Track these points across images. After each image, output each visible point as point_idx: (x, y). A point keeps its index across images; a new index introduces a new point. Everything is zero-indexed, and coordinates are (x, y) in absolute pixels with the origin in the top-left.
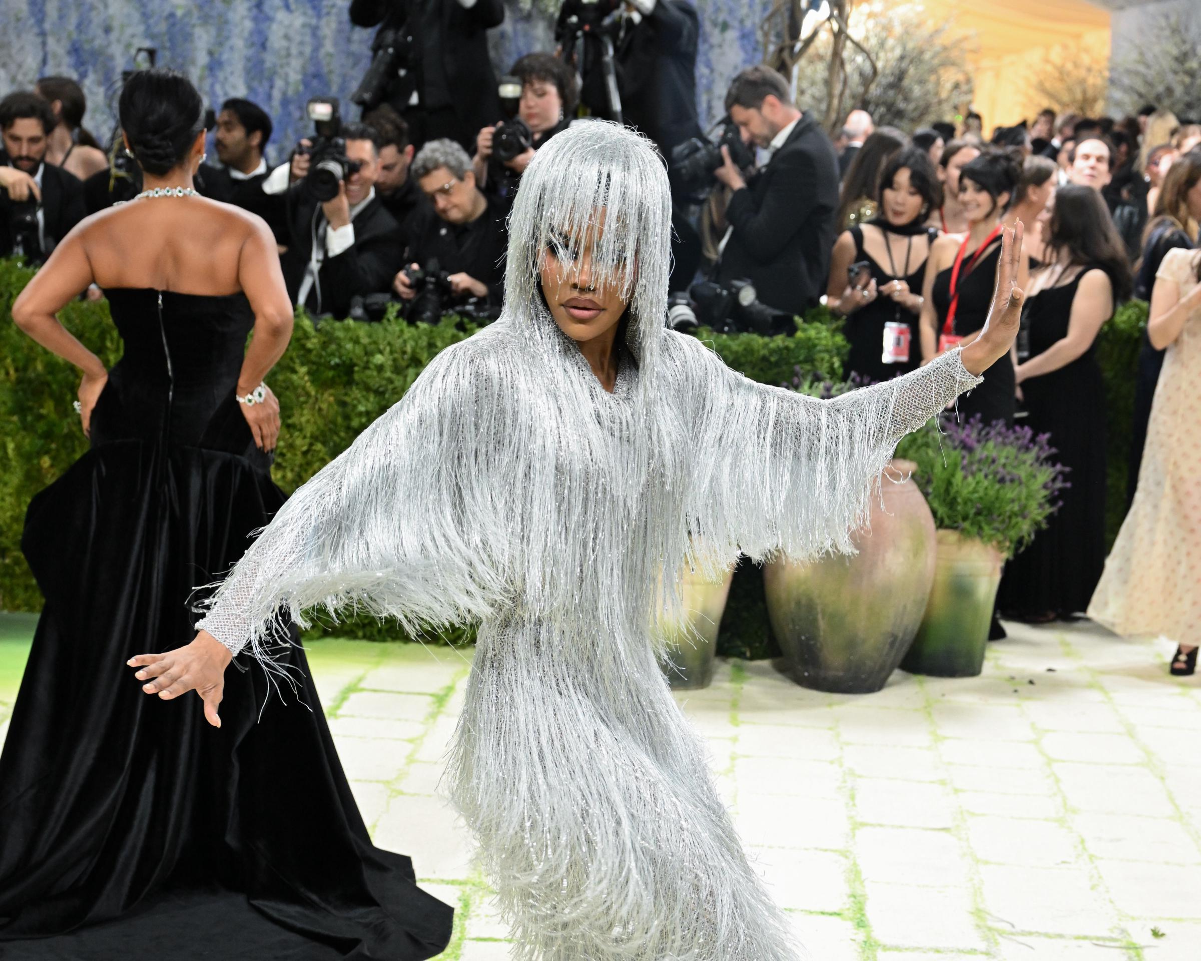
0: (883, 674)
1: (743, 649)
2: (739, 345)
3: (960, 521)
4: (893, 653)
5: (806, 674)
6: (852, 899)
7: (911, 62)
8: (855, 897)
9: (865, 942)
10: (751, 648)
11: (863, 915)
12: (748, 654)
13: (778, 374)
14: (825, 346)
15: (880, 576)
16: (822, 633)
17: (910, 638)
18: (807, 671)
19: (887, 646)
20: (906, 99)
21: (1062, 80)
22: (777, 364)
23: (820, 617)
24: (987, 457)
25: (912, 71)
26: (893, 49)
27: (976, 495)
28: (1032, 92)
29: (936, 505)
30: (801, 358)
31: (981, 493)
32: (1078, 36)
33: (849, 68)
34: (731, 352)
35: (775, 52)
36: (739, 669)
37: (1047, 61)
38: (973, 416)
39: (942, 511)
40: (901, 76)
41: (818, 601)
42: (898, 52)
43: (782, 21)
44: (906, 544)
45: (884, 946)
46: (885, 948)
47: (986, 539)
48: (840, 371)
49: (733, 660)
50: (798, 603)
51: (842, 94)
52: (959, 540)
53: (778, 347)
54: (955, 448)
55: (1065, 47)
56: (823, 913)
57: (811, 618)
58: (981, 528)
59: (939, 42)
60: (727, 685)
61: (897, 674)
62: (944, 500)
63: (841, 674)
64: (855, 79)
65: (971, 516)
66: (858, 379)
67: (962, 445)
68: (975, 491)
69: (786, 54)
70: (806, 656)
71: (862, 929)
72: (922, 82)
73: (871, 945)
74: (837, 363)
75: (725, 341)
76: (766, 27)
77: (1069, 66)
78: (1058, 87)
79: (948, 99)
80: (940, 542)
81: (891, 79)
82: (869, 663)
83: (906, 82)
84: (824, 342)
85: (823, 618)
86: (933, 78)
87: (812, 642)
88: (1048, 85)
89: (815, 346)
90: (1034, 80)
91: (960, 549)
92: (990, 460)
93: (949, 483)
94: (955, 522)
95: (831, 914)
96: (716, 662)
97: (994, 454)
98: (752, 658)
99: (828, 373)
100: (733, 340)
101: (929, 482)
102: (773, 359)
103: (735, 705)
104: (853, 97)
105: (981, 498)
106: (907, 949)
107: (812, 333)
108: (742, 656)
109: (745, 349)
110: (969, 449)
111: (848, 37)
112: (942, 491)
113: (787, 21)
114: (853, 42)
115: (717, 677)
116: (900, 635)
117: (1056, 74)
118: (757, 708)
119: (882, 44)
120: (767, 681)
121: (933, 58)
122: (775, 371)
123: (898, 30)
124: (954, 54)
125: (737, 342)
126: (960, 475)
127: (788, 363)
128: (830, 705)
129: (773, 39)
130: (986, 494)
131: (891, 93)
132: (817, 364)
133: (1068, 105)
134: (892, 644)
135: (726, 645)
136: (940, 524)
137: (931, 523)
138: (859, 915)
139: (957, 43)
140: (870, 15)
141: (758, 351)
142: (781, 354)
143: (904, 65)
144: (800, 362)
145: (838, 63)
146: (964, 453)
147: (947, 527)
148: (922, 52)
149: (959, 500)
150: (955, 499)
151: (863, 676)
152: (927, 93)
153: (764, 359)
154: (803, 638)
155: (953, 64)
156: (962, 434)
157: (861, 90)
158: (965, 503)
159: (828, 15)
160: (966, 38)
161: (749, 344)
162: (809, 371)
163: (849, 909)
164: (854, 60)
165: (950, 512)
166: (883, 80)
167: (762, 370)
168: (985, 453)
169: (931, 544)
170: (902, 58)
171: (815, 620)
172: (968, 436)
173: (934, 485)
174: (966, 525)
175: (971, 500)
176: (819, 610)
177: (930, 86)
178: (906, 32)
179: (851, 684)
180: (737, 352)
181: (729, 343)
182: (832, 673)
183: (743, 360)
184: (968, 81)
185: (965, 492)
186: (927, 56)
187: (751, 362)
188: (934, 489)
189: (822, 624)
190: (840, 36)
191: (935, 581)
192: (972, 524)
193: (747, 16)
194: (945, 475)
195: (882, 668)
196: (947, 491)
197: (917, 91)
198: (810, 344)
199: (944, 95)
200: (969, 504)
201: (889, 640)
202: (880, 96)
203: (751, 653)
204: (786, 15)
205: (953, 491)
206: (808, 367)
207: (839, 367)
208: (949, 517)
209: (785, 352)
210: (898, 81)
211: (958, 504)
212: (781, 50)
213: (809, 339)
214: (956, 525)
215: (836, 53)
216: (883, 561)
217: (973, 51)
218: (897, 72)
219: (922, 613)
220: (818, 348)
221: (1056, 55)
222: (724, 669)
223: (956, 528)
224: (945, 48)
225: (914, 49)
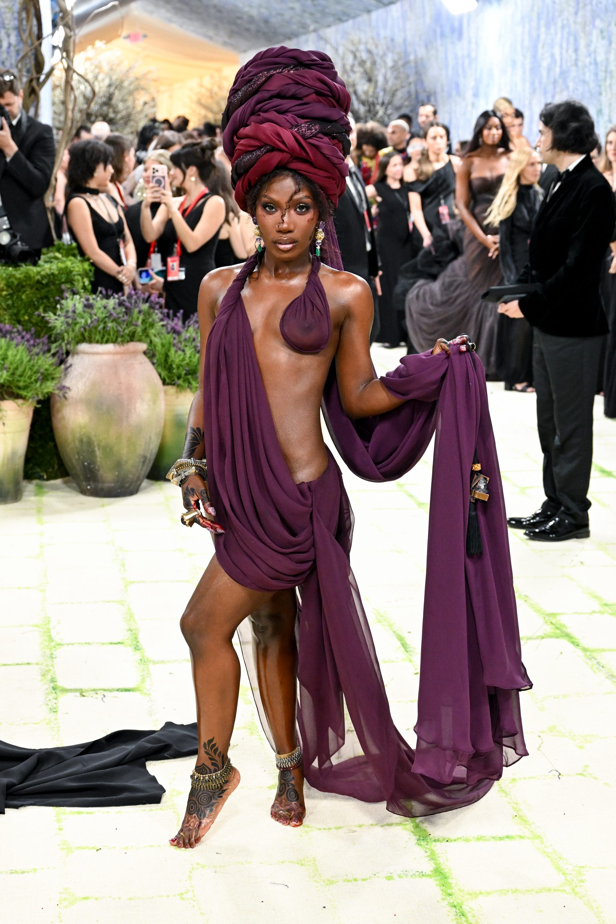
0: (139, 483)
1: (42, 474)
2: (21, 274)
3: (176, 380)
4: (144, 469)
5: (89, 487)
6: (130, 632)
7: (116, 88)
8: (131, 630)
9: (141, 660)
10: (46, 472)
11: (138, 642)
12: (45, 477)
13: (48, 291)
14: (78, 271)
15: (134, 419)
16: (99, 459)
17: (153, 458)
18: (89, 485)
19: (141, 464)
20: (116, 112)
21: (212, 97)
22: (47, 285)
23: (96, 449)
24: (190, 338)
25: (117, 93)
26: (103, 80)
27: (185, 362)
28: (194, 106)
29: (160, 370)
30: (63, 280)
31: (187, 360)
32: (219, 70)
33: (77, 93)
34: (16, 278)
35: (27, 82)
36: (40, 487)
37: (201, 86)
38: (178, 312)
39: (164, 374)
40: (110, 97)
41: (94, 438)
42: (107, 82)
43: (30, 62)
44: (148, 396)
45: (154, 661)
46: (154, 662)
47: (194, 390)
48: (90, 287)
49: (35, 482)
50: (81, 441)
51: (73, 110)
52: (177, 392)
53: (47, 274)
54: (168, 333)
55: (212, 77)
56: (111, 643)
57: (90, 450)
58: (190, 383)
59: (132, 76)
60: (33, 498)
61: (145, 483)
62: (165, 367)
63: (113, 485)
64: (81, 100)
65: (183, 375)
66: (104, 292)
67: (172, 331)
68: (183, 360)
69: (34, 83)
70: (89, 476)
71: (138, 652)
72: (124, 100)
73: (145, 662)
74: (87, 283)
75: (11, 271)
76: (20, 65)
77: (216, 89)
78: (209, 102)
79: (141, 112)
80: (166, 392)
81: (104, 99)
82: (130, 476)
83: (114, 102)
84: (77, 269)
85: (99, 449)
86: (131, 98)
87: (92, 466)
88: (203, 101)
89: (71, 272)
90: (195, 98)
91: (177, 397)
92: (192, 339)
93: (167, 356)
94: (173, 380)
95: (117, 644)
96: (24, 483)
97: (194, 335)
98: (48, 479)
99: (82, 289)
100: (16, 271)
101: (154, 355)
102: (44, 282)
103: (39, 511)
104: (81, 111)
105: (188, 364)
106: (168, 662)
107: (69, 263)
108: (41, 478)
109: (25, 276)
110: (178, 333)
111: (74, 71)
112: (163, 360)
113: (33, 62)
114: (78, 74)
115: (25, 494)
116: (149, 456)
117: (208, 94)
118: (55, 512)
119: (96, 78)
120: (59, 493)
121: (130, 84)
122: (46, 289)
123: (106, 68)
124: (143, 83)
125: (19, 272)
126: (173, 350)
127: (54, 284)
128: (103, 506)
129: (25, 73)
130: (191, 361)
131: (105, 108)
132: (76, 283)
133: (217, 114)
134: (144, 462)
135: (30, 472)
136: (164, 383)
137: (160, 382)
138: (135, 643)
139: (145, 75)
140: (88, 59)
141: (34, 277)
142: (50, 278)
143: (112, 90)
144: (63, 283)
145: (69, 88)
146: (174, 335)
147: (168, 384)
148: (122, 82)
149: (174, 366)
150: (171, 365)
151: (127, 485)
152: (127, 108)
153: (38, 282)
154: (86, 464)
155: (143, 89)
156: (171, 324)
157: (85, 106)
158: (178, 368)
159: (60, 57)
160: (149, 72)
161: (27, 273)
162: (69, 288)
163: (128, 639)
164: (78, 88)
165: (169, 375)
166: (99, 100)
167: (37, 289)
168: (188, 335)
169: (162, 396)
170: (110, 86)
171: (93, 452)
172: (176, 324)
173: (157, 357)
174: (180, 382)
175: (182, 366)
176: (96, 443)
177: (129, 103)
178: (111, 69)
179: (119, 491)
180: (20, 279)
181: (14, 273)
182: (107, 485)
183: (24, 283)
184: (153, 99)
185: (177, 361)
186: (126, 84)
187: (30, 285)
188: (157, 360)
189: (98, 453)
190: (69, 70)
191: (165, 420)
192: (184, 381)
193: (7, 59)
194: (163, 351)
195: (138, 478)
196: (166, 361)
197: (121, 106)
198: (68, 270)
199: (139, 108)
200: (181, 368)
201: (142, 460)
202: (98, 110)
203: (47, 476)
204: (33, 58)
205: (169, 361)
206: (68, 286)
207: (88, 285)
208: (169, 378)
209: (52, 277)
210: (108, 101)
211: (174, 369)
212: (31, 81)
213: (66, 267)
214: (173, 383)
215: (68, 82)
216: (135, 408)
217: (155, 80)
218: (108, 95)
219: (159, 441)
220: (74, 273)
221: (207, 82)
222: (30, 487)
223: (174, 385)
224: (137, 79)
225: (117, 79)
